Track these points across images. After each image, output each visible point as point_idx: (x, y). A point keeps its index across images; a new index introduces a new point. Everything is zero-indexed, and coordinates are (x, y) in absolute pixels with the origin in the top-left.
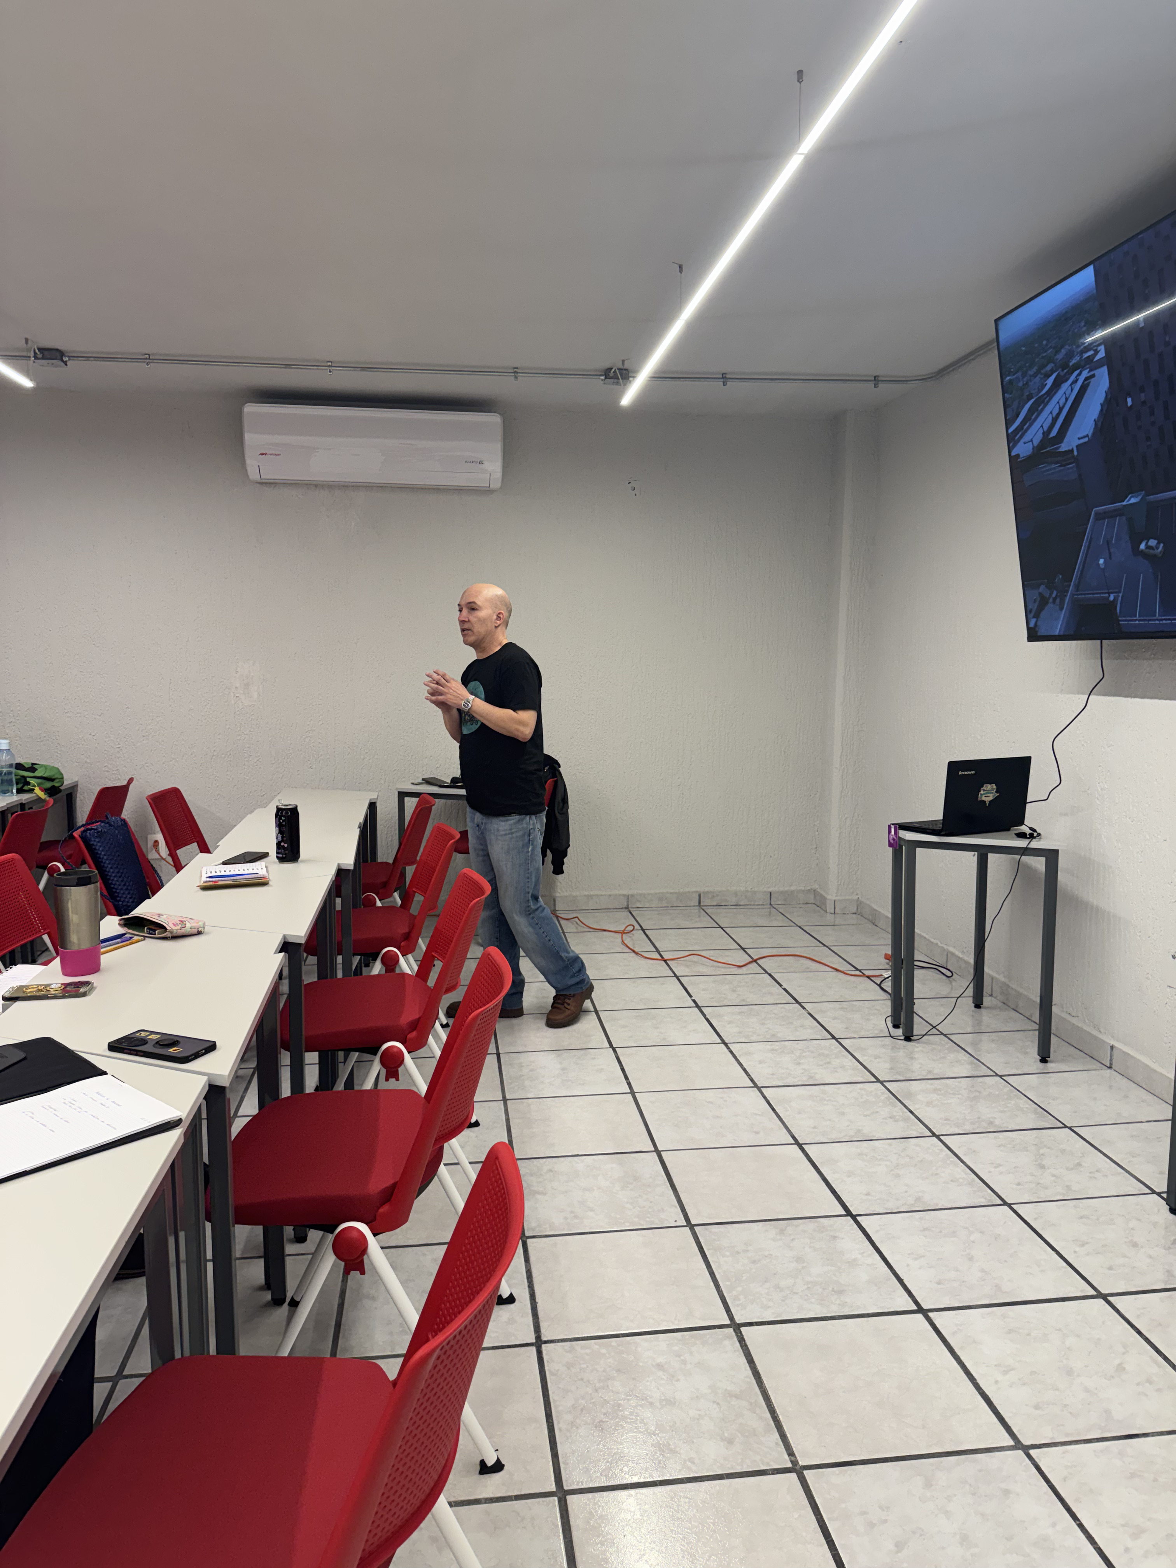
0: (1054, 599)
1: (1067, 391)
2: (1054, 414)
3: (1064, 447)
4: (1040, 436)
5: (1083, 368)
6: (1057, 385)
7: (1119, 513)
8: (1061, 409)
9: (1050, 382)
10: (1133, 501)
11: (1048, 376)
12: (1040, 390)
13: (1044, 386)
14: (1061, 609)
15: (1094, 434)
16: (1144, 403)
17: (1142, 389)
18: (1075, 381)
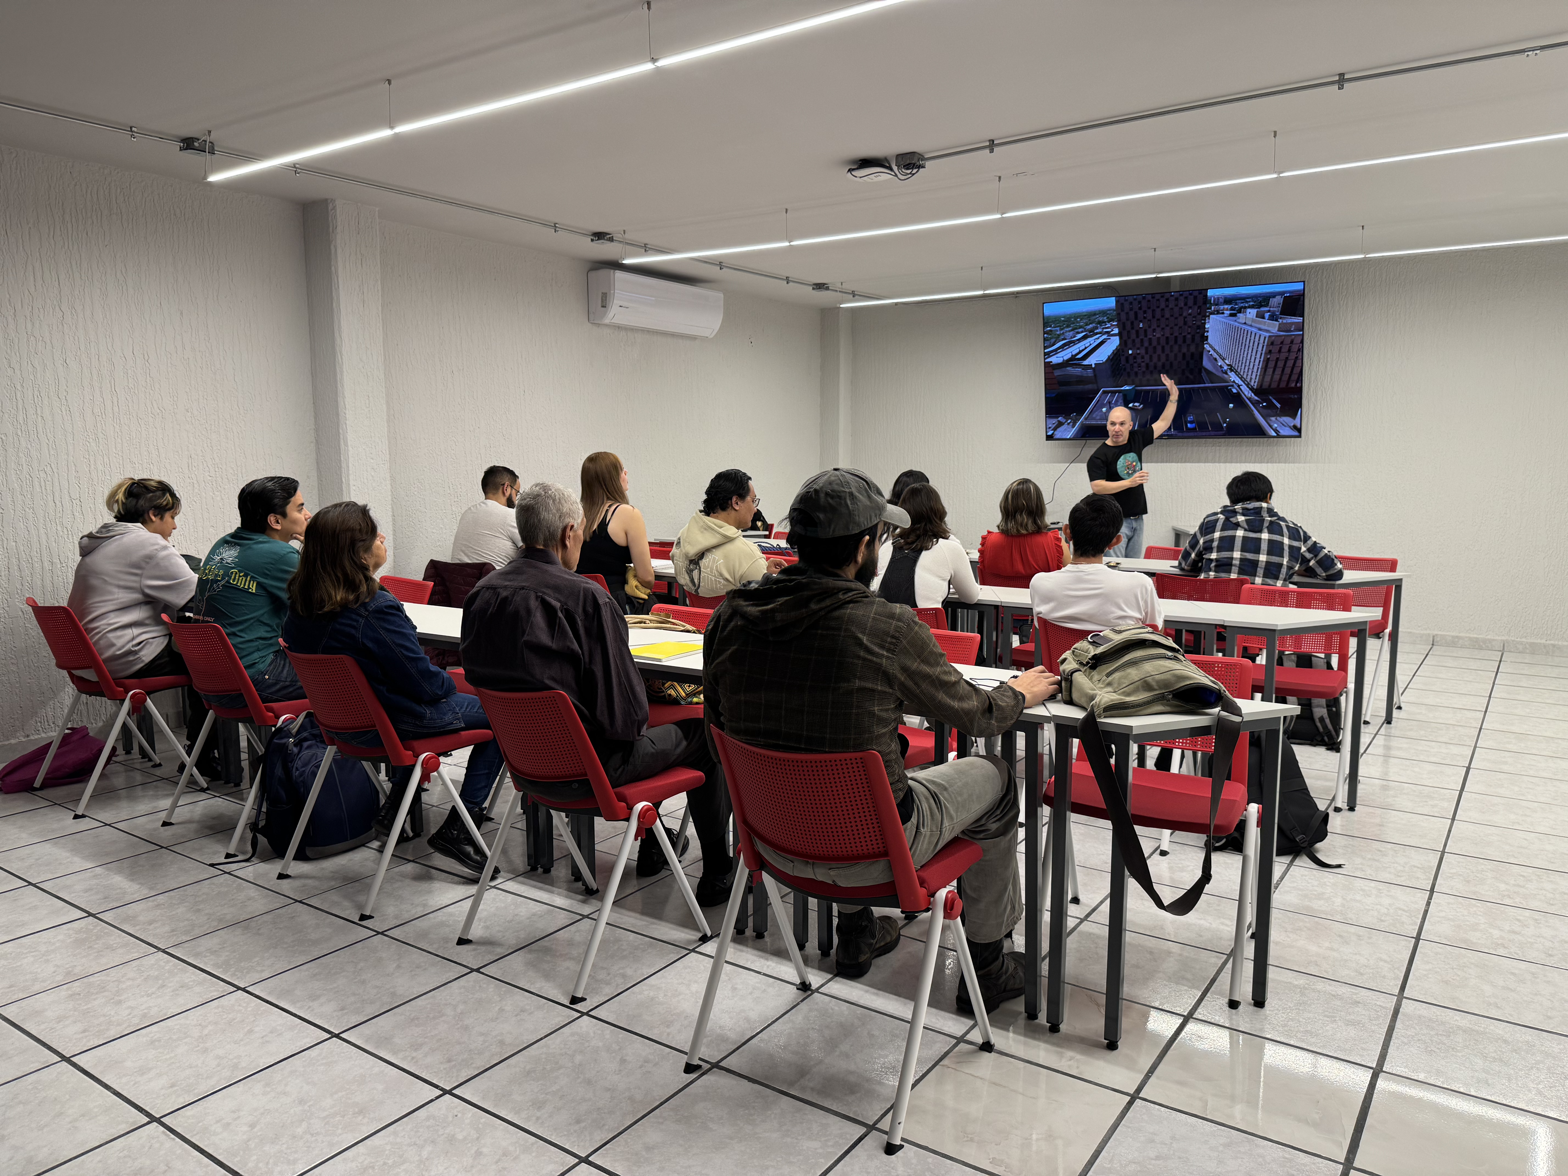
0: (1069, 424)
1: (1091, 342)
2: (1081, 349)
3: (1086, 362)
4: (1069, 356)
5: (1104, 334)
6: (1085, 338)
7: (1119, 392)
8: (1086, 348)
9: (1079, 336)
10: (1127, 388)
11: (1078, 333)
12: (1072, 338)
13: (1075, 337)
14: (1073, 427)
15: (1107, 360)
16: (1139, 354)
17: (1138, 349)
18: (1098, 338)
